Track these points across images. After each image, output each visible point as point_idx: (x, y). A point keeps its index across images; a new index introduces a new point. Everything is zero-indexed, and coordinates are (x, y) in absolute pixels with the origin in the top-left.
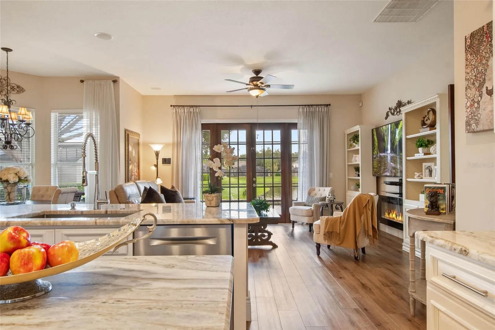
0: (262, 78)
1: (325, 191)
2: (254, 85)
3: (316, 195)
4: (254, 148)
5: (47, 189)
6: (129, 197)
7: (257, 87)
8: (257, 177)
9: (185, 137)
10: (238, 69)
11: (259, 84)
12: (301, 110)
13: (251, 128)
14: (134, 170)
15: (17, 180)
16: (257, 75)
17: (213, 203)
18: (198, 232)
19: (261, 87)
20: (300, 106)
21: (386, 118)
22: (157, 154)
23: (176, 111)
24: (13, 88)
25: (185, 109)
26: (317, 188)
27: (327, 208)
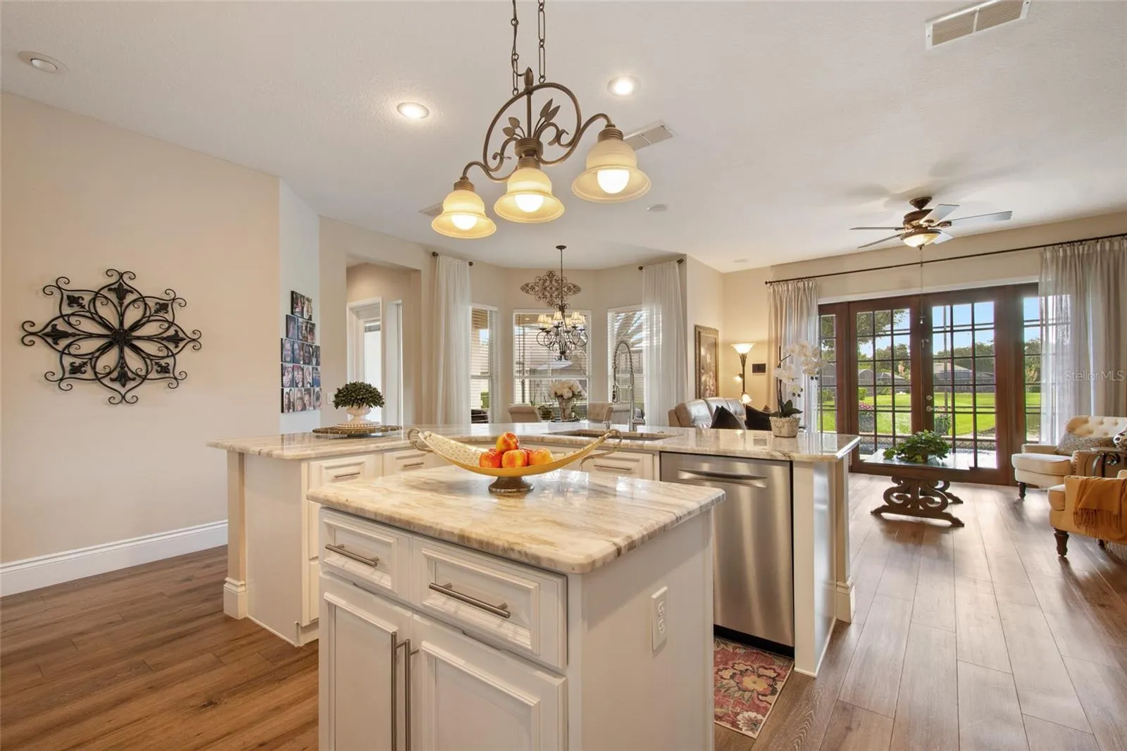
0: (929, 211)
1: (1118, 425)
2: (914, 227)
3: (1090, 432)
4: (928, 341)
5: (603, 406)
6: (694, 420)
7: (921, 230)
8: (935, 393)
9: (791, 329)
10: (879, 204)
11: (925, 223)
12: (1048, 255)
14: (709, 382)
15: (571, 395)
16: (921, 207)
17: (785, 431)
18: (742, 469)
19: (929, 228)
20: (1047, 248)
22: (743, 358)
23: (774, 291)
24: (569, 289)
25: (790, 285)
26: (1094, 418)
27: (1115, 462)
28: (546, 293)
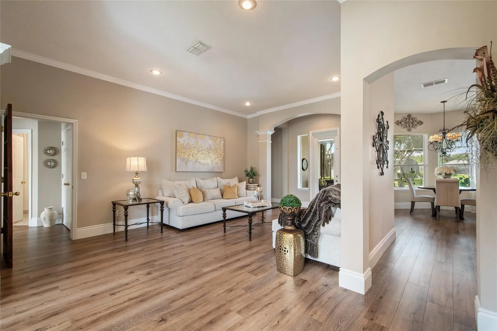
24: (418, 123)
28: (407, 125)
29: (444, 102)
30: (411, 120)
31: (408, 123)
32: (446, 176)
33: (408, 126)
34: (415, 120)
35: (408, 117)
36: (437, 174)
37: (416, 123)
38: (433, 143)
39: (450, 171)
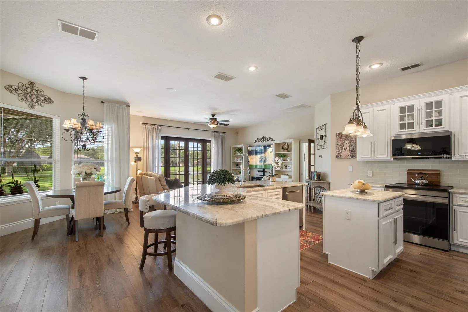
4: (188, 152)
13: (187, 140)
16: (213, 117)
20: (213, 132)
21: (255, 143)
22: (137, 154)
23: (146, 127)
24: (46, 99)
25: (152, 126)
28: (28, 97)
29: (84, 78)
30: (34, 91)
31: (30, 94)
32: (86, 177)
33: (30, 100)
34: (41, 95)
35: (29, 85)
36: (75, 174)
37: (43, 98)
38: (69, 130)
39: (91, 169)
